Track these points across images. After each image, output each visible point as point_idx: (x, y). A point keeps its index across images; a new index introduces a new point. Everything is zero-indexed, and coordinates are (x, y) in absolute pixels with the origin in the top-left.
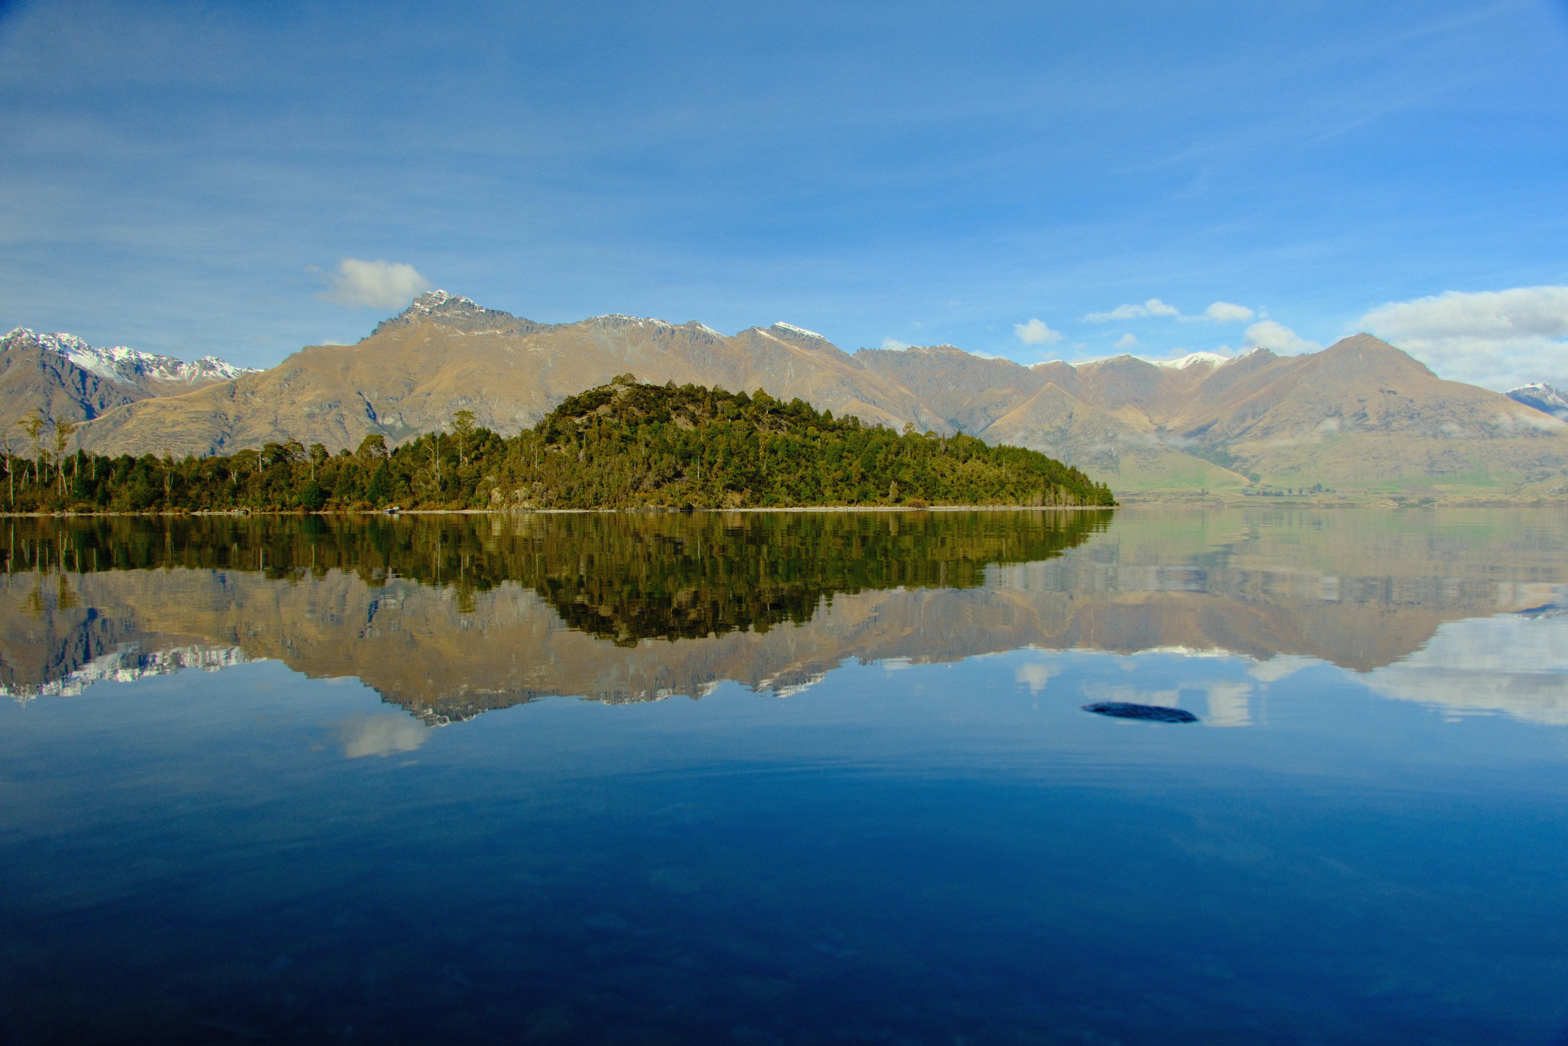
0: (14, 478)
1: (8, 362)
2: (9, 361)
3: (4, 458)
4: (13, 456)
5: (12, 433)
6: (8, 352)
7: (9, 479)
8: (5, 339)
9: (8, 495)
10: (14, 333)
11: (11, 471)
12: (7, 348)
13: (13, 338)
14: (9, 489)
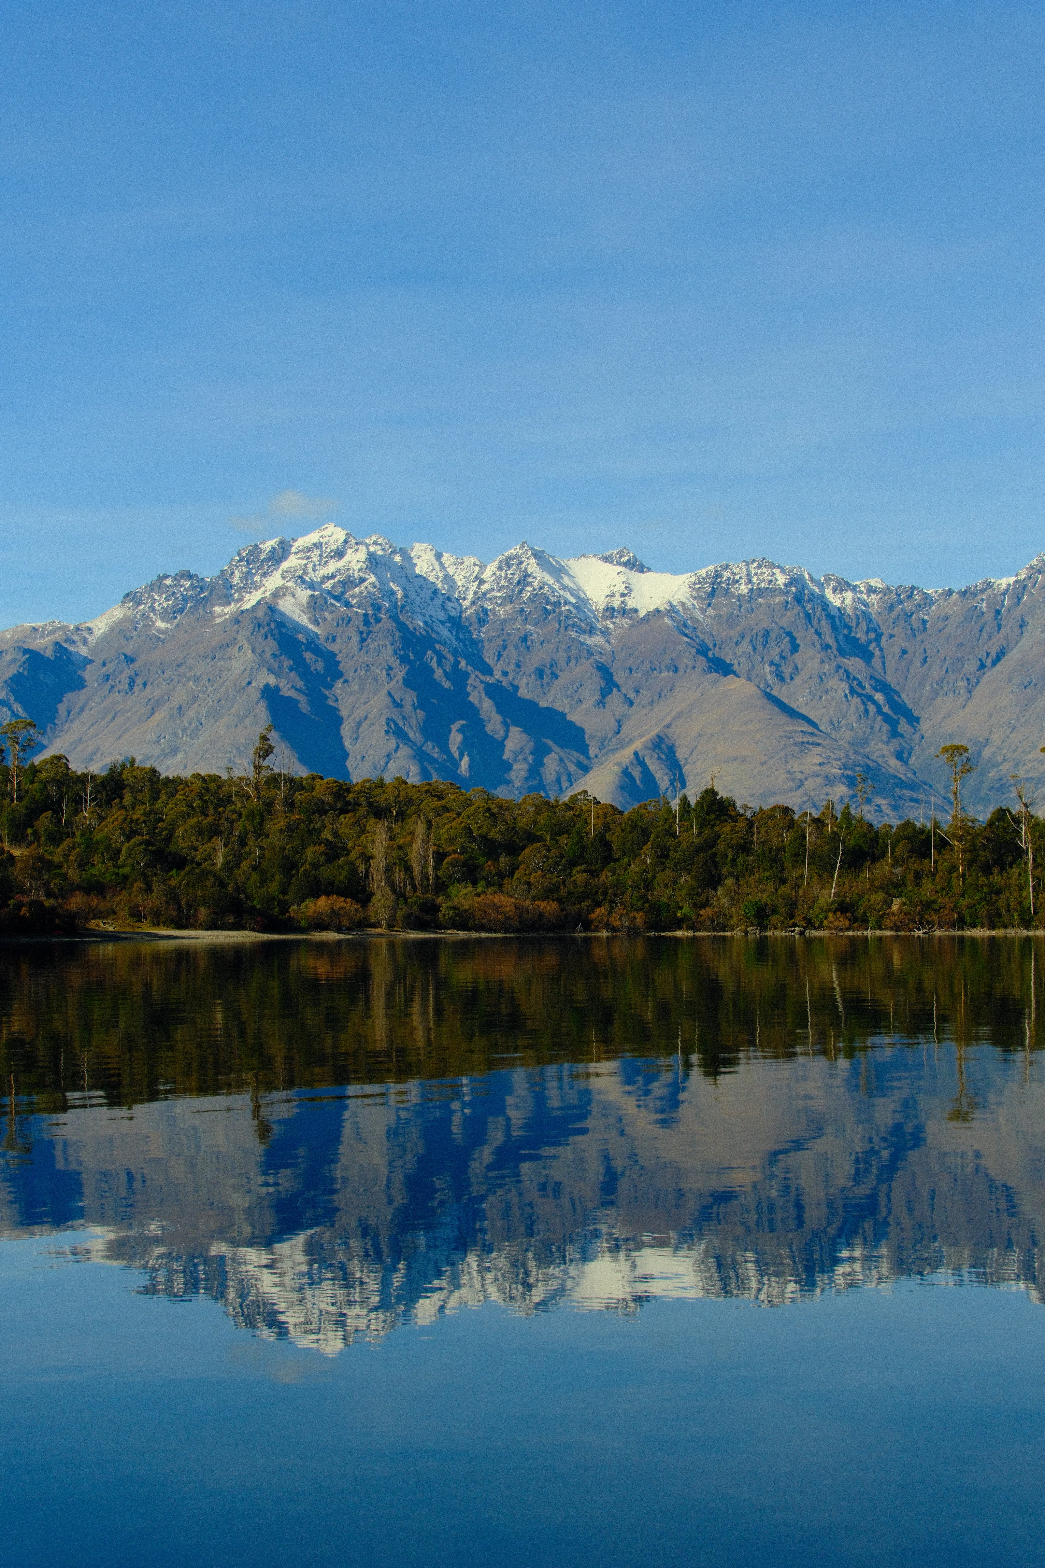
0: (1034, 860)
1: (1021, 626)
2: (1023, 624)
3: (1017, 821)
4: (1032, 816)
5: (1028, 767)
6: (1021, 606)
7: (1026, 863)
8: (1016, 581)
9: (1024, 894)
10: (1031, 567)
11: (1029, 845)
12: (1019, 599)
13: (1030, 577)
14: (1027, 882)
